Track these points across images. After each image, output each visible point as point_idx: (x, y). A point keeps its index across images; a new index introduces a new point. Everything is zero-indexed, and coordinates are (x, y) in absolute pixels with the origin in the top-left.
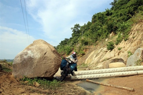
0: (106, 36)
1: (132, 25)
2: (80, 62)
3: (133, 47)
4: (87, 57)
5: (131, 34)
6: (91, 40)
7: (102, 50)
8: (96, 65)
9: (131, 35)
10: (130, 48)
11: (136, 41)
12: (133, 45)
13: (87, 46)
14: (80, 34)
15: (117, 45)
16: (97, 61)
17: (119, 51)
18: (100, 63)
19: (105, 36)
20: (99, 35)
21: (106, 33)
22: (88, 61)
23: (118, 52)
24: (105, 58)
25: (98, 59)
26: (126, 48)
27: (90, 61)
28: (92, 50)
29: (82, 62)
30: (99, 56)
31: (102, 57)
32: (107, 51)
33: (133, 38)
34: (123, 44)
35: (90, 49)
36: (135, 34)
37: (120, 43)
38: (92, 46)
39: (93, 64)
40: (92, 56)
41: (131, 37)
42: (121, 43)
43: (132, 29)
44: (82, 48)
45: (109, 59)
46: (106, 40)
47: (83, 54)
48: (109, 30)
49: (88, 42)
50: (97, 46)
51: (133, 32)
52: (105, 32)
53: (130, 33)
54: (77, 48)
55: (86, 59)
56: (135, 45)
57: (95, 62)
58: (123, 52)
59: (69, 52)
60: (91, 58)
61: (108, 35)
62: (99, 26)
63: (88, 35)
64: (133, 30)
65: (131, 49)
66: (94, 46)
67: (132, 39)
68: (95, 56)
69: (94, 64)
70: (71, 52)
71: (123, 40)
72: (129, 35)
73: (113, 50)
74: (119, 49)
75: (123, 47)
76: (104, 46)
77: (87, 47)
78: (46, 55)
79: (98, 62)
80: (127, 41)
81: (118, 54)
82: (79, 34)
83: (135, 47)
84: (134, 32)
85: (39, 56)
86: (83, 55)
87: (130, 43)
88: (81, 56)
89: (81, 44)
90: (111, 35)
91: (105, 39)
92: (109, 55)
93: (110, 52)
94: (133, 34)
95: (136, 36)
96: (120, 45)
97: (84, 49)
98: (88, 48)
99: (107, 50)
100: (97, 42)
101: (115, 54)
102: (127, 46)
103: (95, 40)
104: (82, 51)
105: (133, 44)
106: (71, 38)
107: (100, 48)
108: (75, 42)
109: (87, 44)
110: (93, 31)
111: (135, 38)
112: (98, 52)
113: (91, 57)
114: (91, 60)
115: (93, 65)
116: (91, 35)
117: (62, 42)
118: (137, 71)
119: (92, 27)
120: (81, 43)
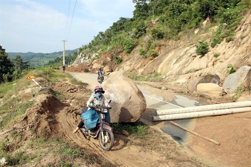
0: (197, 24)
1: (245, 13)
2: (149, 69)
3: (238, 55)
4: (161, 62)
5: (240, 29)
6: (169, 30)
7: (187, 51)
8: (175, 78)
9: (240, 32)
10: (233, 55)
11: (244, 45)
12: (240, 52)
13: (161, 40)
14: (149, 12)
15: (213, 47)
16: (178, 71)
17: (215, 58)
18: (183, 76)
19: (194, 25)
20: (185, 22)
21: (197, 19)
22: (162, 69)
23: (213, 61)
24: (192, 68)
25: (180, 68)
26: (226, 55)
27: (165, 68)
28: (171, 50)
29: (153, 69)
30: (181, 63)
31: (187, 65)
32: (195, 56)
33: (242, 38)
34: (224, 47)
35: (167, 47)
36: (246, 30)
37: (218, 44)
38: (170, 41)
39: (171, 75)
40: (170, 60)
41: (238, 35)
42: (220, 45)
43: (243, 20)
44: (153, 44)
45: (198, 70)
46: (196, 32)
47: (155, 55)
48: (203, 14)
49: (164, 33)
50: (179, 41)
51: (243, 27)
52: (196, 16)
53: (238, 28)
54: (144, 43)
55: (159, 64)
56: (242, 52)
57: (175, 73)
58: (222, 62)
59: (131, 48)
60: (168, 64)
61: (200, 23)
62: (186, 5)
63: (165, 20)
64: (245, 23)
65: (234, 59)
66: (174, 42)
67: (240, 40)
68: (175, 61)
69: (173, 76)
70: (133, 49)
71: (225, 39)
72: (236, 30)
73: (206, 55)
74: (216, 56)
75: (223, 52)
76: (191, 45)
77: (162, 42)
78: (131, 100)
79: (179, 74)
80: (230, 42)
81: (212, 63)
82: (147, 12)
83: (241, 56)
84: (246, 26)
85: (124, 101)
86: (155, 57)
87: (234, 47)
88: (151, 58)
89: (151, 36)
90: (205, 22)
91: (194, 30)
92: (199, 63)
93: (200, 58)
94: (242, 30)
95: (247, 35)
96: (218, 48)
97: (156, 46)
98: (163, 45)
99: (196, 54)
100: (180, 33)
101: (208, 62)
102: (229, 52)
103: (177, 30)
104: (153, 50)
105: (240, 49)
106: (132, 20)
107: (184, 47)
108: (139, 30)
109: (162, 37)
110: (175, 14)
111: (245, 39)
112: (181, 55)
113: (167, 62)
114: (168, 68)
115: (171, 77)
116: (169, 20)
117: (115, 24)
118: (232, 109)
119: (173, 6)
120: (152, 34)
